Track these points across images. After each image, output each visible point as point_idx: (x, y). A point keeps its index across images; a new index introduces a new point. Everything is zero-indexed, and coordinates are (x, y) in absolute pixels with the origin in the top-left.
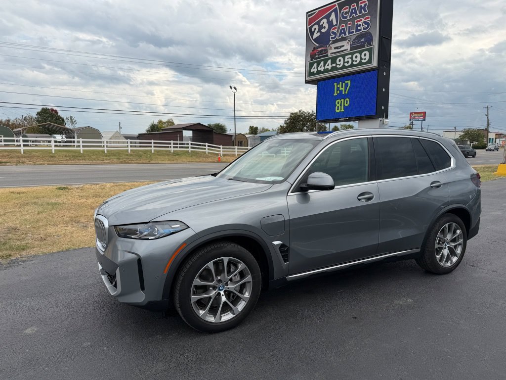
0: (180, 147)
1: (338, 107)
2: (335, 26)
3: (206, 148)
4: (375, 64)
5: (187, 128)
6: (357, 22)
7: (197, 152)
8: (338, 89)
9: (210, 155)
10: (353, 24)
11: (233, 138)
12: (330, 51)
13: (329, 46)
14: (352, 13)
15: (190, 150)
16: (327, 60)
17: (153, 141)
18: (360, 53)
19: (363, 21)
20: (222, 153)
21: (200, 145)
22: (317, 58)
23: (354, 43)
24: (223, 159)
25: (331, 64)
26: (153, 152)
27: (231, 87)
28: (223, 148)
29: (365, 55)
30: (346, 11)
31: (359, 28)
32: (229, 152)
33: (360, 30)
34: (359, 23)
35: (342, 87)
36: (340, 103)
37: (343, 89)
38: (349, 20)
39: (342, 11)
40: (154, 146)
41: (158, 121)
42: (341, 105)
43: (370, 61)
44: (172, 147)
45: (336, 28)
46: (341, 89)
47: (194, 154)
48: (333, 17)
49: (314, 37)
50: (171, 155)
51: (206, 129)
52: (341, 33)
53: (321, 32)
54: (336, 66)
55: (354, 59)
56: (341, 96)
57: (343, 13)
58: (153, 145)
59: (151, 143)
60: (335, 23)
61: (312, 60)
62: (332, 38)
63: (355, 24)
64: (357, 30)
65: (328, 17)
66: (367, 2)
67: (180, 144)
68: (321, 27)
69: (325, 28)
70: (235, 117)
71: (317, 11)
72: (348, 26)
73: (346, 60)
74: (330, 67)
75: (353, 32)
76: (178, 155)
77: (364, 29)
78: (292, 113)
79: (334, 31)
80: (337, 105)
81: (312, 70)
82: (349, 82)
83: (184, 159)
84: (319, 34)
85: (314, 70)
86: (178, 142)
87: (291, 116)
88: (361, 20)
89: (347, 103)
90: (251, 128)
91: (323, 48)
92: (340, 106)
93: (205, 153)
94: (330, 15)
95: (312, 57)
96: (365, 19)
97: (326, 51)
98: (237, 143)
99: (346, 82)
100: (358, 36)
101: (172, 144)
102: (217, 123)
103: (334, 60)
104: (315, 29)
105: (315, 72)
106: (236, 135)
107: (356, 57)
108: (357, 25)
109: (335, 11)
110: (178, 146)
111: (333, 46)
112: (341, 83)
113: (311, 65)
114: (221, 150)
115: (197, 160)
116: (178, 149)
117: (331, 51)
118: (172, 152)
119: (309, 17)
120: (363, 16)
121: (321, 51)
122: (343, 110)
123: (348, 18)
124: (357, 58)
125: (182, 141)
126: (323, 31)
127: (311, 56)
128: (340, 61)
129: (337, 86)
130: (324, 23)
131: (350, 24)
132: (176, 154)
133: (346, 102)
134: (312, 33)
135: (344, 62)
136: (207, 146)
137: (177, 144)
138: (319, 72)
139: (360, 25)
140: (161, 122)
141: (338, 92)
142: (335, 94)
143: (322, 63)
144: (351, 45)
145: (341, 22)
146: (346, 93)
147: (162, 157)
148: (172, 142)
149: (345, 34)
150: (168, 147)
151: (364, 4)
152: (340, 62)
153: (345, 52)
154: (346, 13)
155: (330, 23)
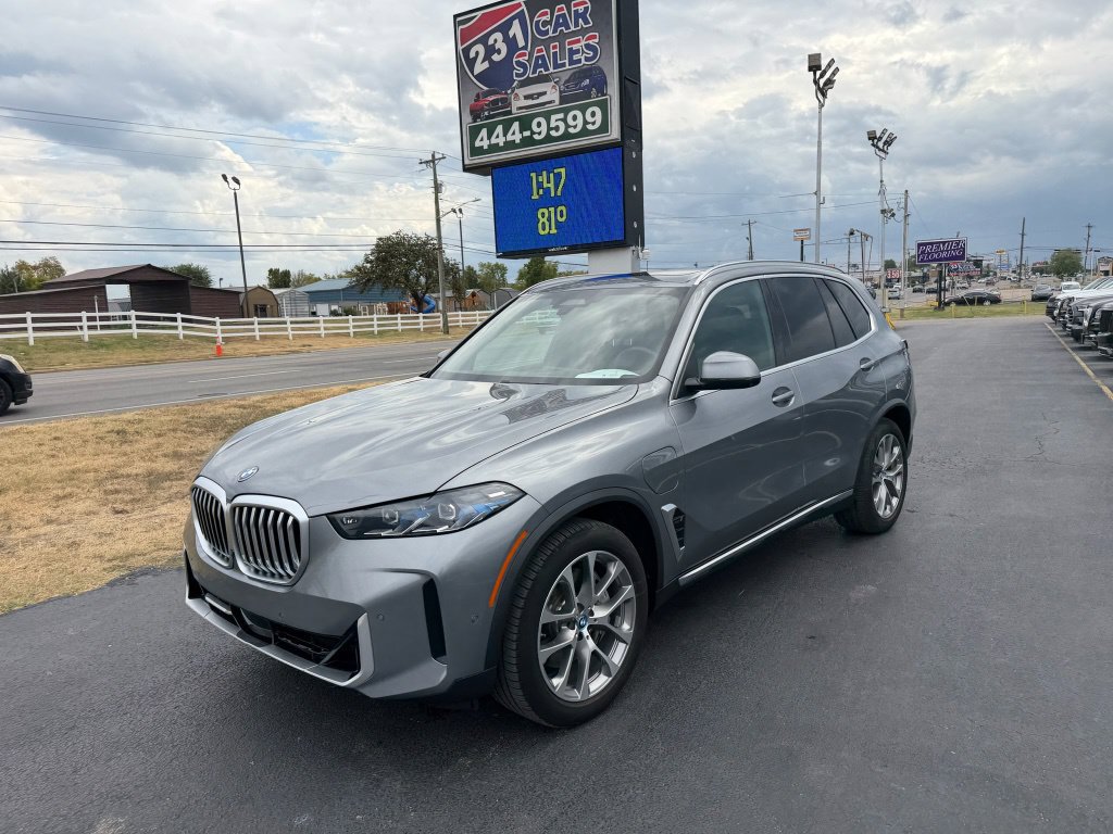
0: (103, 327)
1: (543, 223)
2: (522, 48)
3: (179, 326)
4: (614, 133)
5: (117, 278)
6: (570, 43)
7: (152, 336)
8: (540, 185)
9: (190, 342)
10: (562, 47)
11: (242, 297)
12: (515, 105)
13: (513, 91)
14: (557, 25)
15: (135, 332)
16: (511, 122)
17: (29, 315)
18: (583, 109)
19: (583, 43)
20: (220, 335)
21: (158, 319)
22: (488, 118)
23: (567, 87)
24: (227, 349)
25: (521, 132)
26: (32, 343)
27: (225, 177)
28: (222, 324)
29: (593, 114)
30: (544, 18)
31: (575, 57)
32: (237, 331)
33: (579, 61)
34: (575, 47)
35: (548, 182)
36: (547, 215)
37: (551, 185)
38: (553, 39)
39: (536, 19)
40: (35, 329)
41: (14, 265)
42: (549, 220)
43: (604, 128)
44: (85, 328)
45: (524, 55)
46: (545, 185)
47: (146, 343)
48: (516, 29)
49: (477, 71)
50: (84, 348)
51: (173, 278)
52: (537, 66)
53: (491, 62)
54: (531, 137)
55: (570, 121)
56: (547, 201)
57: (538, 22)
58: (29, 325)
59: (24, 320)
60: (521, 43)
61: (475, 122)
62: (518, 75)
63: (567, 47)
64: (572, 62)
65: (505, 28)
66: (589, 4)
67: (102, 319)
68: (490, 50)
69: (499, 52)
70: (241, 246)
71: (479, 14)
72: (552, 51)
73: (553, 125)
74: (517, 138)
75: (563, 65)
76: (102, 346)
77: (587, 59)
78: (380, 239)
79: (521, 59)
80: (542, 220)
81: (478, 144)
82: (563, 170)
83: (122, 355)
84: (486, 65)
85: (483, 141)
86: (97, 314)
87: (377, 245)
88: (578, 41)
89: (562, 216)
90: (273, 273)
91: (499, 96)
92: (548, 222)
93: (176, 337)
94: (509, 24)
95: (475, 114)
96: (588, 39)
97: (506, 102)
98: (252, 309)
99: (556, 171)
100: (574, 73)
101: (84, 319)
102: (185, 263)
103: (525, 123)
104: (477, 53)
105: (486, 147)
106: (247, 291)
107: (575, 118)
108: (570, 50)
109: (521, 16)
110: (98, 323)
111: (522, 92)
112: (544, 173)
113: (474, 132)
114: (218, 328)
115: (158, 356)
116: (99, 332)
117: (518, 103)
118: (86, 339)
119: (461, 27)
120: (583, 32)
121: (495, 102)
122: (554, 231)
123: (551, 34)
124: (576, 121)
125: (107, 310)
126: (496, 57)
127: (472, 112)
128: (539, 125)
129: (537, 179)
130: (496, 41)
131: (554, 47)
132: (97, 344)
133: (561, 213)
134: (471, 63)
135: (549, 129)
136: (179, 320)
137: (93, 319)
138: (494, 148)
139: (577, 51)
140: (22, 266)
141: (541, 192)
142: (535, 197)
143: (500, 129)
144: (561, 92)
145: (535, 42)
146: (559, 194)
147: (61, 356)
148: (84, 314)
149: (547, 69)
150: (74, 328)
151: (582, 7)
152: (540, 128)
153: (548, 108)
154: (545, 23)
155: (511, 43)
